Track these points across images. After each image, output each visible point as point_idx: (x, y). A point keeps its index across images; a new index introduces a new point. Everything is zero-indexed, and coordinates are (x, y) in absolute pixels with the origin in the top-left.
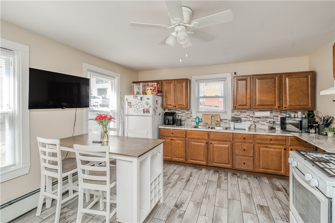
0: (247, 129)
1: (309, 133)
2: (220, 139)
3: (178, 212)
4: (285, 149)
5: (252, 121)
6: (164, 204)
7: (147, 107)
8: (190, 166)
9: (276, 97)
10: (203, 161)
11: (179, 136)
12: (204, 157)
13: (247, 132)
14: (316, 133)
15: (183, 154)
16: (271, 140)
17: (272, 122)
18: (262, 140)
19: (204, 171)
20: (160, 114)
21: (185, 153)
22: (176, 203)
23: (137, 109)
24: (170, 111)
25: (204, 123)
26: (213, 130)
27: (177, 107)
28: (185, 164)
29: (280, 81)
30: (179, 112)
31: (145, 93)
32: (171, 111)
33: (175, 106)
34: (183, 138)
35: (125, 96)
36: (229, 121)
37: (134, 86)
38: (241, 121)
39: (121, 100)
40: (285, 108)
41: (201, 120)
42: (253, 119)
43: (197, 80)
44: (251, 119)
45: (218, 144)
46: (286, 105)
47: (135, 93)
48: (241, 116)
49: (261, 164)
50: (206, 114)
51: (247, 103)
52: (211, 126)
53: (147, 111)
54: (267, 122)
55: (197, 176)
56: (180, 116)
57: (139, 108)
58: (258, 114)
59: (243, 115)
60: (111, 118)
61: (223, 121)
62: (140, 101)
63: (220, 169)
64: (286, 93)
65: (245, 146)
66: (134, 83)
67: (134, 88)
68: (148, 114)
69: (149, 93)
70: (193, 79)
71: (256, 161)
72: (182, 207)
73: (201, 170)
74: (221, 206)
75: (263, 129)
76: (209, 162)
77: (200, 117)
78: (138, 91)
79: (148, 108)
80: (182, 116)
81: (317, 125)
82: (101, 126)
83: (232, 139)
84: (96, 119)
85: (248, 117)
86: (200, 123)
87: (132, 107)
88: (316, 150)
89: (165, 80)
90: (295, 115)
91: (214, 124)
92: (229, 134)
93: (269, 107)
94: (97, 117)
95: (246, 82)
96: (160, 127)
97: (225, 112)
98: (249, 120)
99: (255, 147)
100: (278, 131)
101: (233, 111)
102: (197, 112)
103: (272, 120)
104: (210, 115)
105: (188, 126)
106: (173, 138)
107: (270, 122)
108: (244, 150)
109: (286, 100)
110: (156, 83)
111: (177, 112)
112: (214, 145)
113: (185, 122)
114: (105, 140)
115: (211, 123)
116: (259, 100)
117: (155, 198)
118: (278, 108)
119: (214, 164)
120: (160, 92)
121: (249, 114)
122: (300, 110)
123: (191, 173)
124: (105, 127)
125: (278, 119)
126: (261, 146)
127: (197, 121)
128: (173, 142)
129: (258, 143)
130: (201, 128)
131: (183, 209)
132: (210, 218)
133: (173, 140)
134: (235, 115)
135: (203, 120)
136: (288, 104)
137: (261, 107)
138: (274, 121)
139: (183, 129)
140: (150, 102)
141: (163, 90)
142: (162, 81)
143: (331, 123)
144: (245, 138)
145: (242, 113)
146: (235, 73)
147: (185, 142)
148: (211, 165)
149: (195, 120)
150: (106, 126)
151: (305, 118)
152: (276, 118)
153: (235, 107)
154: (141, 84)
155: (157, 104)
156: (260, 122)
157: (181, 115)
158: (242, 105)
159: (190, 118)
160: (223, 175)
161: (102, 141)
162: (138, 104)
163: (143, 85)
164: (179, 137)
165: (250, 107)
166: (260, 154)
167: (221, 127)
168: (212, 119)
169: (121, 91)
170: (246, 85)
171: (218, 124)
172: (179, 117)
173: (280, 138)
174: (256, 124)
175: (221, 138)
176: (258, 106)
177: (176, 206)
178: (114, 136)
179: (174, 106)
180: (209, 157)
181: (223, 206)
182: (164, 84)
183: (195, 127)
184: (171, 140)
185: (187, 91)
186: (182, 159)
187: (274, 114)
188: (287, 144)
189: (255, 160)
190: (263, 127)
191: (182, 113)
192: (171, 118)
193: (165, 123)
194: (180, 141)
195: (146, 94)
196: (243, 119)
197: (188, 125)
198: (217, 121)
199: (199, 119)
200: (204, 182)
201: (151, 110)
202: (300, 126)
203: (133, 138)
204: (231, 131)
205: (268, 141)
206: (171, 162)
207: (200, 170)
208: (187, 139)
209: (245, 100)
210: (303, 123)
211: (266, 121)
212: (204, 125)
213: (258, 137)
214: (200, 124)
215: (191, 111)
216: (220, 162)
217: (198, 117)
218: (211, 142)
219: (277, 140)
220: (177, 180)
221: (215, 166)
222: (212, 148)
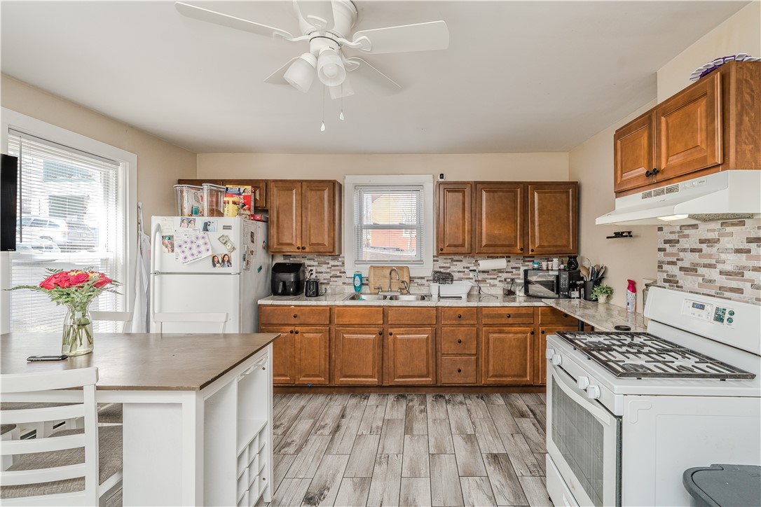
0: (464, 296)
1: (570, 298)
2: (409, 322)
4: (532, 333)
5: (474, 280)
7: (222, 250)
8: (339, 393)
9: (517, 230)
10: (371, 377)
11: (312, 321)
12: (374, 368)
13: (463, 303)
14: (580, 298)
15: (324, 364)
16: (509, 316)
17: (509, 280)
18: (492, 317)
19: (373, 399)
20: (260, 268)
21: (327, 363)
23: (193, 255)
24: (287, 261)
25: (372, 287)
26: (395, 303)
27: (307, 250)
28: (328, 389)
29: (524, 197)
30: (312, 263)
31: (216, 212)
32: (292, 260)
33: (303, 248)
34: (324, 325)
35: (153, 218)
36: (427, 281)
37: (182, 192)
38: (452, 280)
39: (138, 228)
40: (532, 251)
41: (367, 280)
42: (476, 275)
43: (356, 187)
44: (471, 275)
45: (406, 334)
46: (535, 245)
47: (187, 211)
48: (453, 268)
49: (491, 368)
50: (378, 267)
51: (464, 240)
52: (389, 295)
53: (226, 261)
54: (500, 281)
55: (357, 414)
56: (314, 272)
57: (200, 252)
58: (485, 264)
59: (456, 268)
60: (102, 283)
61: (416, 280)
62: (201, 234)
63: (410, 389)
64: (533, 222)
65: (462, 333)
66: (180, 182)
67: (182, 197)
68: (226, 269)
69: (231, 211)
70: (348, 182)
71: (482, 362)
72: (324, 498)
73: (367, 398)
74: (415, 474)
75: (493, 296)
76: (384, 377)
77: (365, 274)
78: (196, 205)
79: (227, 253)
80: (320, 273)
81: (582, 282)
82: (64, 308)
83: (434, 319)
84: (44, 286)
85: (466, 270)
86: (364, 287)
87: (176, 249)
88: (582, 330)
89: (275, 181)
90: (547, 265)
92: (429, 310)
93: (506, 249)
94: (49, 280)
95: (464, 196)
96: (260, 302)
97: (420, 262)
98: (468, 277)
99: (480, 333)
100: (520, 300)
101: (435, 259)
102: (358, 262)
103: (509, 275)
104: (388, 267)
105: (336, 296)
106: (298, 329)
107: (505, 280)
108: (460, 342)
109: (535, 235)
110: (249, 188)
111: (307, 262)
112: (398, 336)
113: (328, 287)
114: (81, 349)
115: (390, 287)
116: (487, 234)
117: (250, 494)
118: (520, 252)
119: (396, 380)
120: (260, 210)
121: (469, 265)
122: (556, 254)
123: (345, 410)
124: (78, 308)
125: (519, 275)
126: (490, 331)
127: (358, 283)
128: (296, 338)
129: (485, 325)
130: (367, 300)
133: (297, 333)
134: (440, 267)
135: (371, 280)
136: (537, 244)
137: (491, 250)
138: (513, 277)
139: (324, 303)
140: (234, 236)
141: (269, 205)
142: (267, 182)
143: (602, 278)
144: (460, 316)
145: (455, 263)
146: (442, 176)
147: (328, 336)
148: (391, 384)
149: (351, 281)
150: (83, 306)
151: (564, 270)
152: (517, 272)
153: (442, 250)
154: (206, 186)
155: (253, 242)
156: (488, 281)
157: (315, 269)
158: (455, 246)
159: (340, 277)
160: (415, 403)
161: (67, 353)
162: (194, 239)
163: (211, 190)
164: (312, 325)
165: (470, 249)
166: (488, 347)
167: (410, 294)
168: (391, 279)
169: (140, 205)
170: (464, 203)
171: (405, 290)
172: (312, 274)
173: (524, 311)
174: (481, 285)
175: (412, 320)
176: (486, 248)
178: (115, 335)
179: (299, 248)
180: (384, 365)
181: (420, 474)
182: (274, 190)
183: (353, 298)
184: (291, 332)
185: (334, 210)
186: (320, 379)
187: (513, 264)
188: (535, 323)
189: (480, 360)
190: (493, 291)
191: (320, 264)
192: (291, 277)
193: (274, 292)
194: (315, 335)
195: (220, 214)
196: (456, 275)
197: (334, 294)
198: (403, 282)
199: (361, 279)
200: (374, 426)
201: (236, 257)
202: (555, 286)
203: (181, 337)
204: (433, 302)
206: (291, 389)
207: (365, 399)
208: (333, 328)
209: (461, 234)
210: (562, 281)
211: (499, 279)
212: (373, 292)
213: (485, 311)
214: (365, 289)
215: (343, 259)
216: (411, 374)
217: (359, 273)
218: (391, 330)
219: (519, 315)
220: (309, 433)
221: (399, 384)
222: (392, 344)
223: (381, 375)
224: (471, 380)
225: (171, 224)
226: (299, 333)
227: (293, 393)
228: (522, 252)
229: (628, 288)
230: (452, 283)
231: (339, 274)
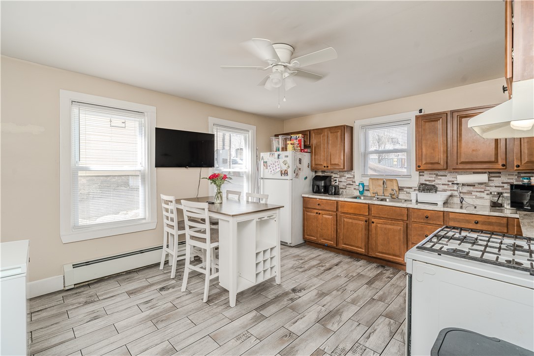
0: (440, 203)
2: (386, 216)
3: (292, 295)
5: (457, 192)
6: (280, 285)
7: (284, 168)
8: (343, 254)
9: (498, 147)
10: (361, 248)
11: (327, 208)
15: (333, 234)
16: (477, 223)
17: (496, 194)
18: (459, 222)
19: (361, 263)
20: (306, 178)
21: (335, 234)
22: (295, 288)
23: (274, 170)
24: (324, 175)
25: (371, 192)
26: (382, 203)
27: (329, 168)
28: (335, 249)
30: (336, 176)
31: (285, 149)
32: (326, 174)
34: (334, 211)
35: (261, 153)
38: (436, 191)
39: (257, 158)
40: (518, 166)
43: (363, 127)
44: (455, 187)
45: (386, 224)
48: (437, 181)
50: (374, 179)
53: (286, 173)
54: (487, 194)
55: (346, 266)
56: (337, 181)
57: (276, 169)
58: (462, 178)
59: (441, 181)
60: (225, 178)
62: (277, 160)
63: (389, 263)
65: (429, 230)
66: (276, 135)
67: (273, 143)
68: (286, 177)
69: (290, 148)
70: (357, 125)
72: (300, 292)
73: (358, 261)
74: (353, 302)
76: (369, 250)
77: (366, 183)
79: (286, 169)
80: (340, 182)
83: (406, 217)
84: (210, 178)
85: (450, 183)
86: (365, 192)
87: (268, 167)
89: (313, 130)
91: (387, 194)
93: (486, 165)
94: (211, 176)
96: (306, 196)
97: (409, 176)
98: (453, 189)
101: (420, 173)
102: (364, 175)
103: (499, 190)
106: (320, 212)
107: (491, 193)
110: (300, 135)
111: (334, 175)
112: (378, 225)
113: (344, 190)
114: (219, 202)
115: (384, 192)
117: (264, 273)
118: (502, 167)
119: (377, 254)
120: (306, 146)
123: (340, 262)
124: (218, 187)
127: (361, 189)
128: (319, 217)
131: (300, 294)
132: (327, 310)
133: (319, 214)
135: (371, 187)
136: (525, 160)
137: (468, 166)
139: (333, 199)
140: (289, 160)
141: (311, 143)
142: (310, 131)
144: (428, 217)
145: (439, 177)
146: (421, 111)
147: (335, 218)
148: (373, 256)
153: (419, 167)
154: (280, 137)
155: (300, 163)
156: (473, 193)
157: (340, 180)
158: (432, 164)
159: (352, 185)
160: (388, 272)
162: (274, 163)
163: (283, 139)
164: (328, 211)
169: (257, 148)
173: (495, 220)
174: (465, 196)
175: (388, 215)
177: (294, 290)
179: (325, 167)
180: (370, 242)
181: (357, 304)
182: (313, 135)
183: (356, 198)
184: (317, 213)
185: (344, 143)
186: (331, 242)
188: (510, 232)
190: (478, 202)
191: (341, 177)
192: (322, 183)
193: (313, 191)
194: (329, 216)
196: (440, 187)
197: (346, 195)
198: (393, 190)
199: (364, 187)
200: (350, 274)
201: (290, 171)
204: (412, 205)
205: (471, 224)
206: (319, 246)
208: (339, 214)
211: (486, 192)
212: (372, 196)
213: (451, 216)
215: (354, 174)
216: (387, 252)
217: (363, 182)
218: (373, 220)
219: (488, 223)
220: (314, 266)
221: (379, 257)
222: (374, 229)
223: (367, 248)
225: (265, 156)
226: (321, 215)
227: (319, 248)
228: (504, 167)
230: (436, 193)
231: (352, 183)
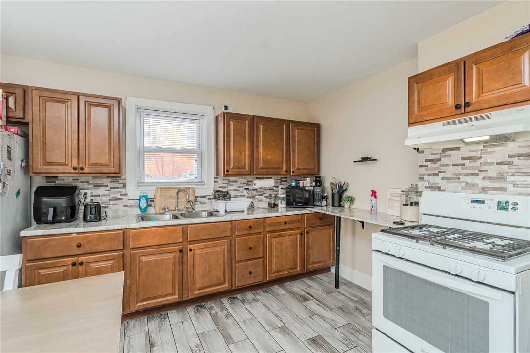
0: (246, 210)
2: (207, 237)
4: (301, 234)
9: (283, 156)
10: (172, 295)
11: (101, 248)
12: (173, 286)
13: (245, 216)
16: (286, 223)
17: (273, 196)
18: (274, 225)
19: (174, 316)
20: (19, 192)
25: (158, 207)
26: (194, 221)
27: (85, 170)
29: (288, 131)
30: (86, 185)
32: (58, 183)
34: (116, 251)
36: (209, 199)
38: (230, 198)
40: (293, 172)
41: (152, 201)
42: (249, 192)
43: (138, 109)
44: (245, 192)
46: (294, 168)
48: (230, 188)
49: (273, 266)
50: (164, 188)
51: (245, 163)
52: (177, 213)
54: (265, 197)
56: (89, 195)
59: (232, 187)
61: (199, 199)
64: (294, 151)
65: (252, 241)
70: (130, 104)
71: (267, 263)
76: (184, 293)
77: (151, 196)
80: (96, 196)
83: (230, 232)
85: (240, 189)
86: (150, 208)
90: (303, 183)
92: (225, 224)
93: (275, 171)
96: (24, 233)
97: (201, 183)
98: (241, 194)
99: (265, 239)
101: (216, 179)
102: (141, 184)
103: (271, 192)
104: (174, 188)
105: (119, 219)
106: (81, 259)
107: (270, 196)
108: (250, 248)
109: (294, 161)
111: (80, 185)
113: (107, 210)
115: (177, 206)
116: (263, 159)
119: (196, 293)
122: (307, 175)
126: (273, 236)
127: (144, 205)
129: (269, 232)
133: (81, 264)
135: (157, 200)
136: (296, 167)
137: (264, 172)
139: (116, 227)
141: (29, 117)
142: (25, 90)
144: (251, 227)
146: (226, 108)
149: (134, 202)
153: (228, 172)
155: (10, 159)
156: (257, 197)
157: (91, 192)
158: (239, 168)
160: (216, 309)
165: (250, 172)
166: (272, 250)
168: (178, 199)
171: (191, 208)
172: (86, 198)
174: (253, 200)
175: (210, 235)
176: (261, 171)
179: (75, 169)
183: (142, 220)
184: (74, 264)
188: (302, 226)
189: (265, 261)
190: (261, 205)
191: (97, 186)
193: (40, 218)
194: (105, 263)
196: (233, 194)
198: (189, 201)
199: (147, 199)
200: (193, 346)
202: (312, 197)
205: (282, 226)
207: (164, 318)
208: (128, 252)
209: (243, 159)
210: (316, 193)
211: (264, 195)
212: (158, 212)
213: (268, 221)
215: (124, 181)
216: (209, 284)
217: (146, 194)
218: (190, 247)
219: (292, 222)
221: (199, 296)
222: (192, 259)
223: (181, 290)
224: (259, 279)
226: (85, 264)
228: (286, 173)
229: (372, 196)
230: (230, 200)
231: (119, 197)
